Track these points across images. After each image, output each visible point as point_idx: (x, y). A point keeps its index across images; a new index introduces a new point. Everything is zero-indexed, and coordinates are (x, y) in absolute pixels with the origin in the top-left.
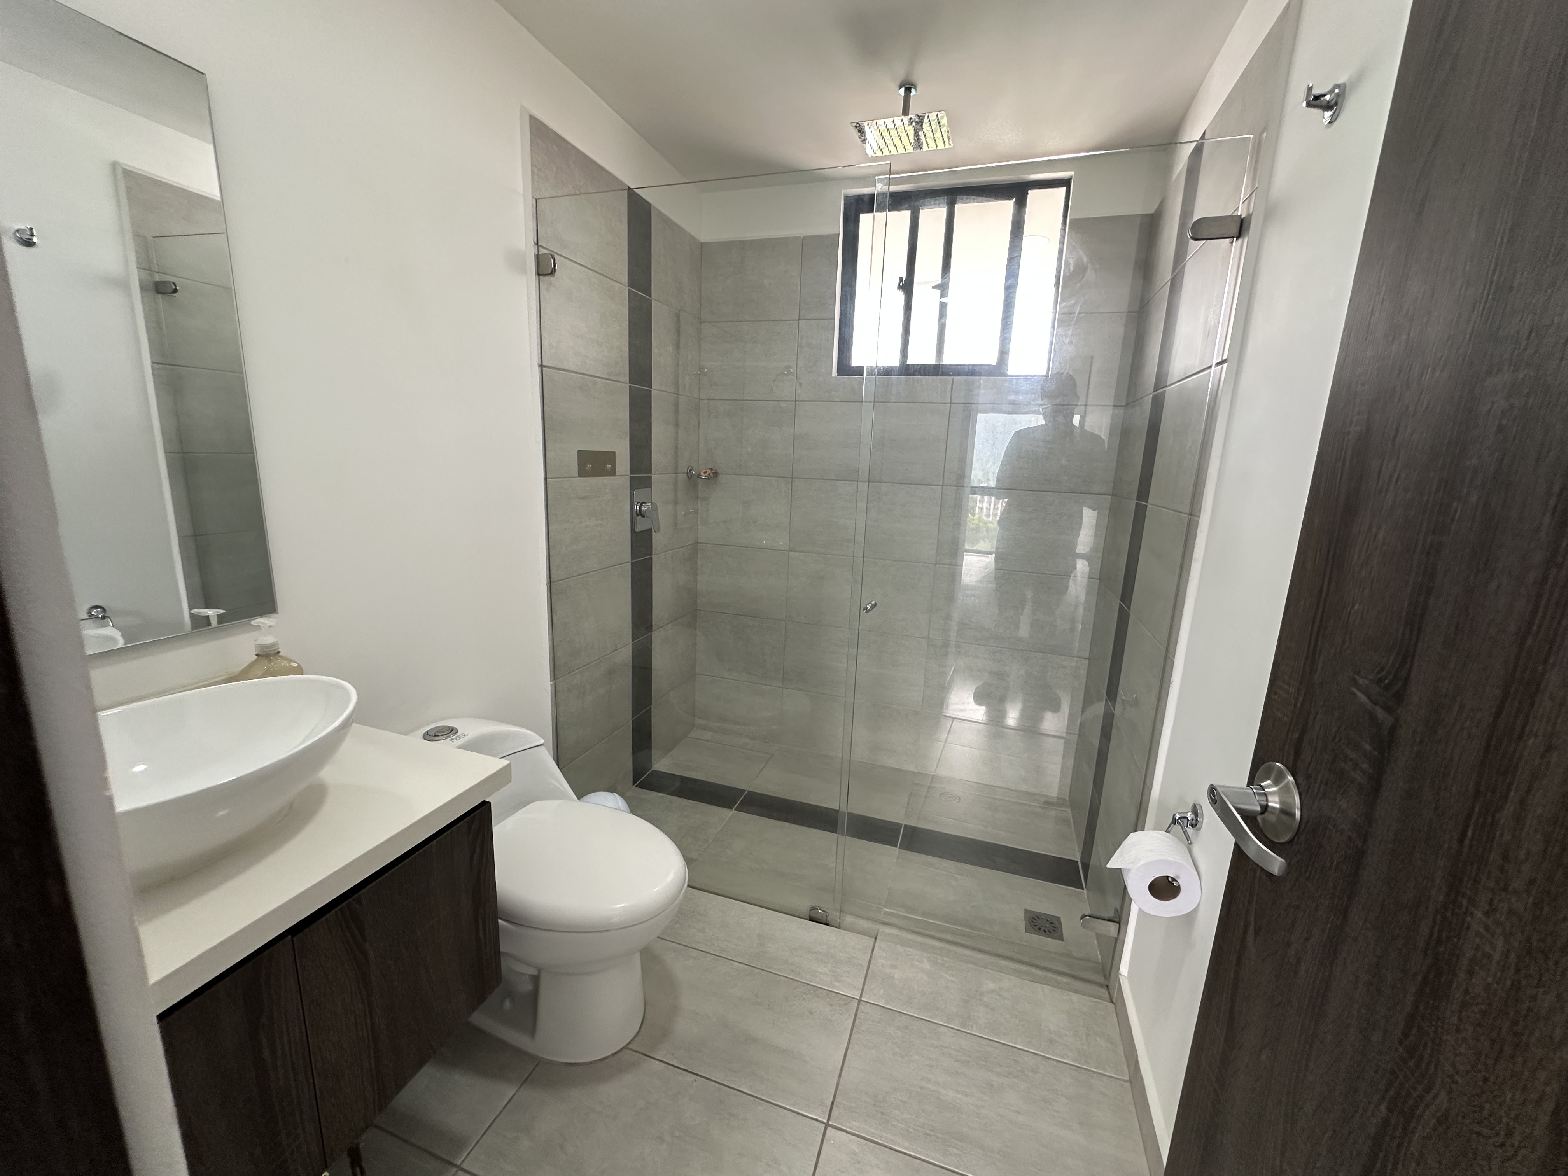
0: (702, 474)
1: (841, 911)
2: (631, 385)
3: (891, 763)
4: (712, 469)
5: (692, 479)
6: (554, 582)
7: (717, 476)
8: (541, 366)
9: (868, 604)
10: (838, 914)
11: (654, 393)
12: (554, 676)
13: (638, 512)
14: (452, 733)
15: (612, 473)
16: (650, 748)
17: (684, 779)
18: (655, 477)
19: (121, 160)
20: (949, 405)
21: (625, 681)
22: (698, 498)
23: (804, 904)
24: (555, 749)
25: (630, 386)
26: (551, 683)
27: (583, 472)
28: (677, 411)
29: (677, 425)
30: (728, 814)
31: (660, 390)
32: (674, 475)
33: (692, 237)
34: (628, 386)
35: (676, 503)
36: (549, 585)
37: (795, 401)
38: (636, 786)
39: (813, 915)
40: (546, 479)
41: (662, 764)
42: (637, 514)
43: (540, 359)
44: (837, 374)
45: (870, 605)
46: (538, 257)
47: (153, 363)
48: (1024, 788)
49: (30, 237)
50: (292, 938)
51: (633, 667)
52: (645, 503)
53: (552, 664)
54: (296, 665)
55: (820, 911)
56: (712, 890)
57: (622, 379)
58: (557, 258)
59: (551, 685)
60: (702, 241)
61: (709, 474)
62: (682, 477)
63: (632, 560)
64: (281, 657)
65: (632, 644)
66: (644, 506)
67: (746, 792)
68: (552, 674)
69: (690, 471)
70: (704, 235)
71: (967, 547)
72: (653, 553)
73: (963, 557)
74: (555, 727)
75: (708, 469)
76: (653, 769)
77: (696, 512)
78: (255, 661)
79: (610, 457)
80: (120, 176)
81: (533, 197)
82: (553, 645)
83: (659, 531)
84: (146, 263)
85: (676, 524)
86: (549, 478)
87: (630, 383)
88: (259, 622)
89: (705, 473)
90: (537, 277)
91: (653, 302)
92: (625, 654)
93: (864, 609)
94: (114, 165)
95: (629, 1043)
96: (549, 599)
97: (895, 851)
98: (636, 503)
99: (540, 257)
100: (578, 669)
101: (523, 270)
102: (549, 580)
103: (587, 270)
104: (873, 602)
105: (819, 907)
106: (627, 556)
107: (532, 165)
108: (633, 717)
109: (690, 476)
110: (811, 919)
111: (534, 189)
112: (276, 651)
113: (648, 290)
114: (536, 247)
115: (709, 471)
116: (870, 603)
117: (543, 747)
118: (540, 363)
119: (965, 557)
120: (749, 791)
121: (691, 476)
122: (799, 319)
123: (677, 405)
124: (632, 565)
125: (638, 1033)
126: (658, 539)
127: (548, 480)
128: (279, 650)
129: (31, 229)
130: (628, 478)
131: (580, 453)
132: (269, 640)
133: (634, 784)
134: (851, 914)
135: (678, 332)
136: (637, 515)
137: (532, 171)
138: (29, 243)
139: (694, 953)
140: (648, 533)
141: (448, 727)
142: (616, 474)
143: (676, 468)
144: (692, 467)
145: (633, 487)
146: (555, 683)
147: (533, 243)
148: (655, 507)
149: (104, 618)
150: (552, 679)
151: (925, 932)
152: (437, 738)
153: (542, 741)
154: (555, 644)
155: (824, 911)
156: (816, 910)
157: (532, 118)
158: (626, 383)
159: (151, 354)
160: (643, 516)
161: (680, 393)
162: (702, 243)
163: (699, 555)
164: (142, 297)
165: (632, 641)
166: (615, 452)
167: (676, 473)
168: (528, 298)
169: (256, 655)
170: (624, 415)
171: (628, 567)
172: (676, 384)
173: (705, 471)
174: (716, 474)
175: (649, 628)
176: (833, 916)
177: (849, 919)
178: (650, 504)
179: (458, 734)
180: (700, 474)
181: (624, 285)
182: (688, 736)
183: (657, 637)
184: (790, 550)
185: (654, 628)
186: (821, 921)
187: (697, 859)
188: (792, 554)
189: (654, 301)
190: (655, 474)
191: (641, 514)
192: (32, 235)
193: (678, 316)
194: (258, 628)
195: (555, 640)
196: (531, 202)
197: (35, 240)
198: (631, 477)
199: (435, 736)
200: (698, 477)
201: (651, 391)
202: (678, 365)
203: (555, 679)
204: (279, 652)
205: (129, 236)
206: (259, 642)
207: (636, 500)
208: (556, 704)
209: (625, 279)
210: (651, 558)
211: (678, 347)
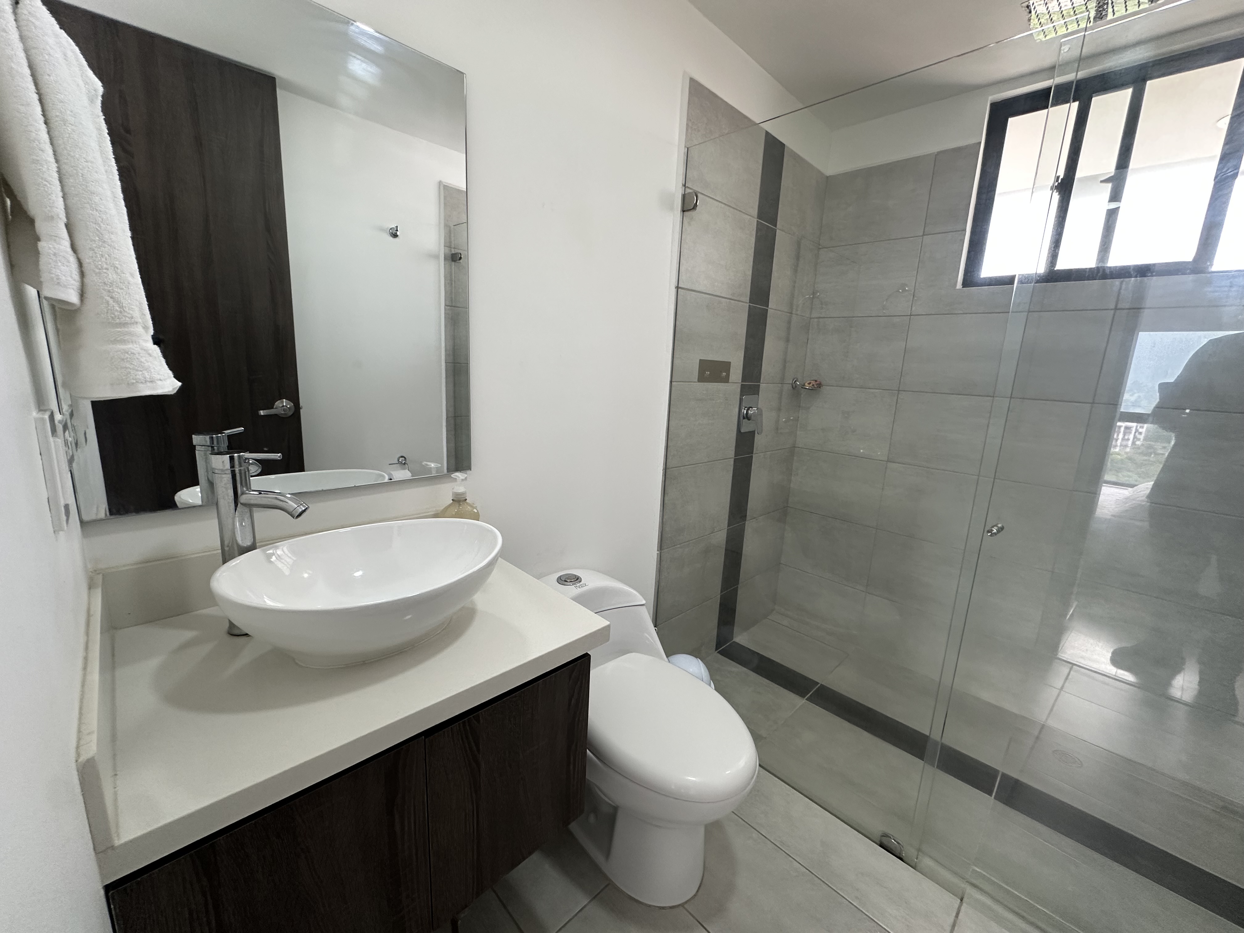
0: (806, 384)
1: (919, 850)
2: (751, 304)
3: (986, 696)
4: (816, 381)
5: (796, 389)
6: (668, 469)
7: (820, 387)
8: (678, 288)
9: (993, 527)
10: (916, 853)
11: (770, 312)
12: (661, 547)
13: (745, 415)
14: (577, 581)
15: (726, 380)
16: (733, 625)
17: (762, 658)
18: (762, 386)
19: (443, 180)
20: (1112, 312)
21: (718, 560)
22: (799, 407)
23: (878, 827)
24: (655, 608)
25: (749, 305)
26: (658, 552)
27: (702, 378)
28: (789, 328)
29: (788, 340)
30: (800, 702)
31: (776, 310)
32: (780, 385)
33: (819, 172)
34: (748, 305)
35: (779, 410)
36: (664, 471)
37: (911, 315)
38: (718, 652)
39: (885, 841)
40: (671, 382)
41: (741, 638)
42: (743, 416)
43: (677, 282)
44: (962, 286)
45: (996, 528)
46: (684, 196)
47: (446, 305)
48: (1182, 776)
49: (396, 232)
50: (425, 738)
51: (726, 550)
52: (752, 408)
53: (660, 537)
54: (476, 511)
55: (893, 841)
56: (778, 775)
57: (742, 299)
58: (699, 195)
59: (657, 554)
60: (828, 175)
61: (813, 385)
62: (787, 388)
63: (735, 457)
64: (467, 503)
65: (728, 529)
66: (750, 410)
67: (819, 685)
68: (659, 545)
69: (795, 382)
70: (830, 171)
71: (1107, 477)
72: (754, 453)
73: (1101, 487)
74: (657, 588)
75: (813, 380)
76: (733, 640)
77: (797, 420)
78: (450, 505)
79: (726, 366)
80: (442, 188)
81: (685, 147)
82: (663, 521)
83: (761, 433)
84: (449, 244)
85: (777, 429)
86: (674, 382)
87: (749, 303)
88: (456, 476)
89: (809, 384)
90: (682, 212)
91: (777, 231)
92: (720, 537)
93: (988, 532)
94: (440, 182)
95: (686, 902)
96: (664, 482)
97: (990, 800)
98: (744, 408)
99: (686, 196)
100: (680, 544)
101: (672, 208)
102: (664, 466)
103: (723, 205)
104: (1000, 525)
105: (892, 836)
106: (731, 452)
107: (687, 120)
108: (721, 592)
109: (794, 387)
110: (882, 846)
111: (688, 138)
112: (464, 499)
113: (774, 222)
114: (684, 188)
115: (814, 383)
116: (996, 526)
117: (644, 607)
118: (677, 285)
119: (1103, 488)
120: (821, 684)
121: (796, 387)
122: (924, 235)
123: (789, 322)
124: (734, 461)
125: (695, 895)
126: (759, 441)
127: (673, 383)
128: (467, 498)
129: (397, 227)
130: (739, 385)
131: (702, 362)
132: (461, 489)
133: (716, 651)
134: (931, 857)
135: (798, 257)
136: (744, 418)
137: (687, 124)
138: (395, 236)
139: (755, 835)
140: (752, 434)
141: (576, 576)
142: (730, 381)
143: (783, 378)
144: (797, 379)
145: (742, 394)
146: (661, 553)
147: (681, 185)
148: (760, 410)
149: (405, 464)
150: (659, 549)
151: (1030, 917)
152: (566, 583)
153: (644, 602)
154: (664, 520)
155: (898, 843)
156: (888, 838)
157: (692, 80)
158: (747, 303)
159: (445, 300)
160: (749, 419)
161: (794, 312)
162: (827, 177)
163: (795, 458)
164: (444, 264)
165: (728, 527)
166: (730, 362)
167: (781, 384)
168: (673, 232)
169: (452, 500)
170: (742, 330)
171: (732, 462)
172: (791, 305)
173: (808, 382)
174: (820, 385)
175: (744, 517)
176: (909, 851)
177: (927, 862)
178: (756, 409)
179: (581, 583)
180: (804, 385)
181: (753, 217)
182: (768, 617)
183: (750, 527)
184: (888, 461)
185: (748, 518)
186: (893, 852)
187: (765, 738)
188: (891, 465)
189: (779, 231)
190: (763, 383)
191: (747, 417)
192: (397, 230)
193: (799, 244)
194: (455, 480)
195: (665, 517)
196: (683, 150)
197: (398, 233)
198: (742, 385)
199: (565, 581)
200: (802, 388)
201: (767, 310)
202: (794, 287)
203: (661, 549)
204: (466, 500)
205: (442, 225)
206: (455, 491)
207: (744, 404)
208: (660, 571)
209: (755, 212)
210: (752, 456)
211: (795, 271)
